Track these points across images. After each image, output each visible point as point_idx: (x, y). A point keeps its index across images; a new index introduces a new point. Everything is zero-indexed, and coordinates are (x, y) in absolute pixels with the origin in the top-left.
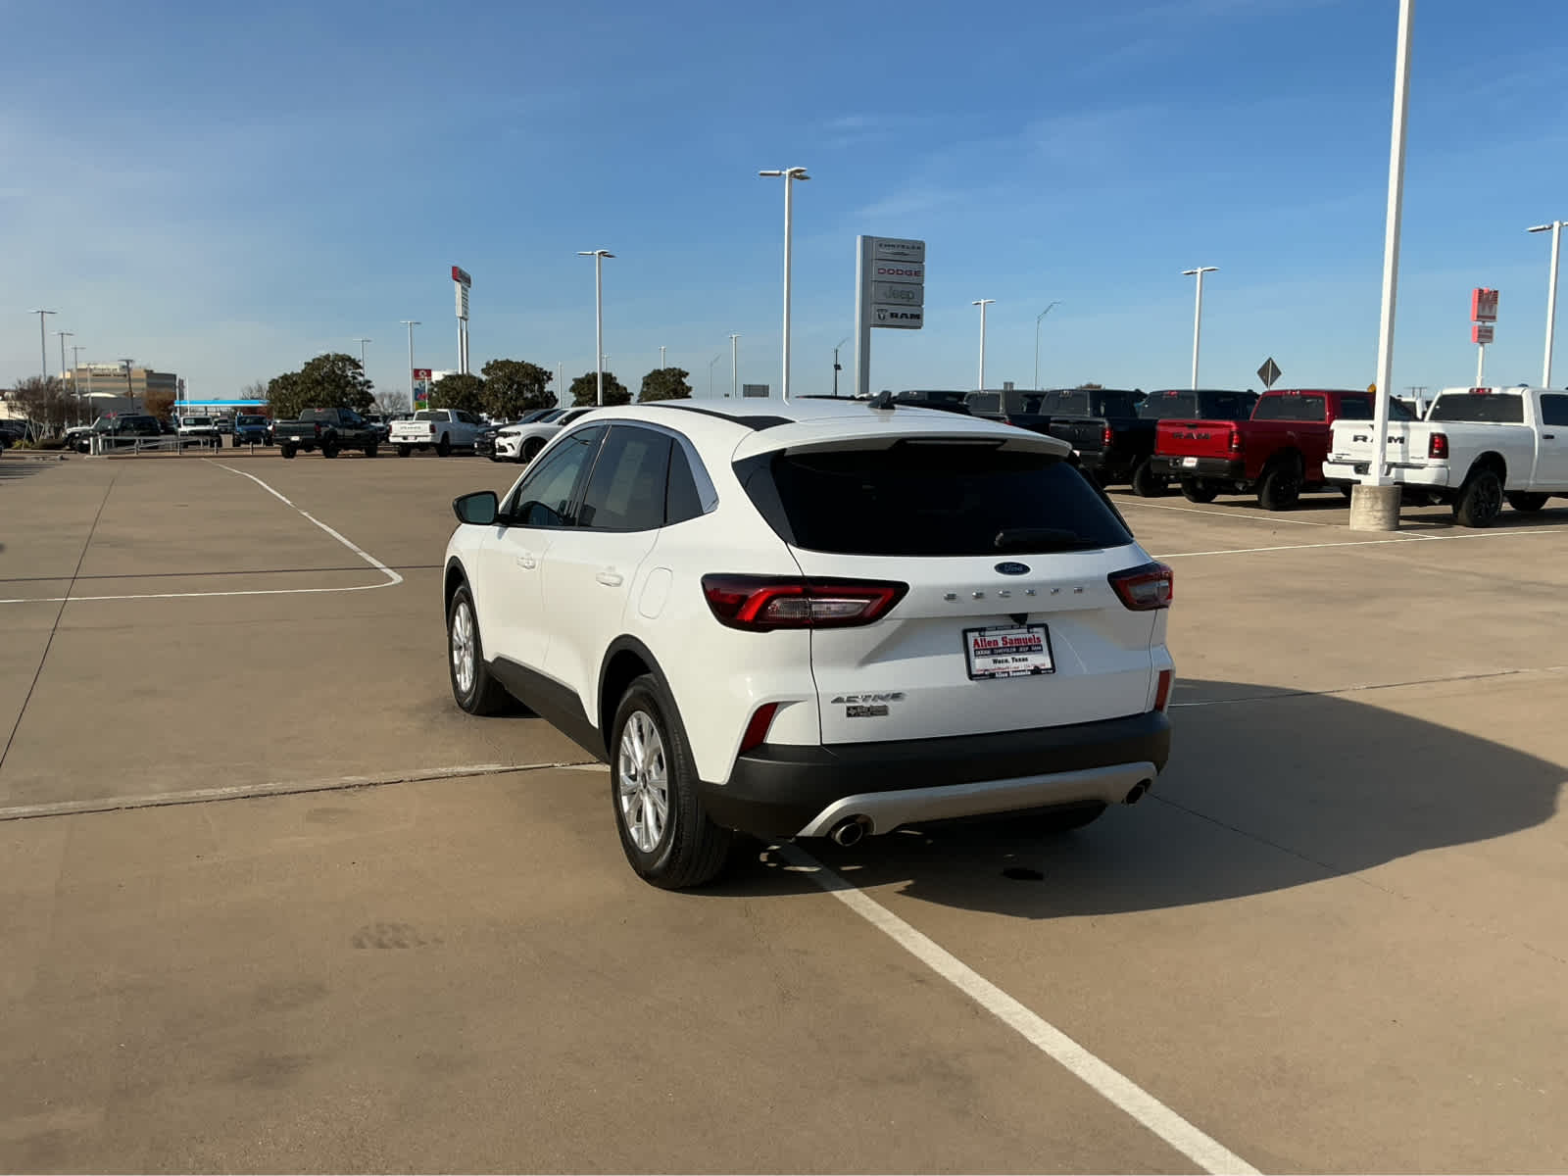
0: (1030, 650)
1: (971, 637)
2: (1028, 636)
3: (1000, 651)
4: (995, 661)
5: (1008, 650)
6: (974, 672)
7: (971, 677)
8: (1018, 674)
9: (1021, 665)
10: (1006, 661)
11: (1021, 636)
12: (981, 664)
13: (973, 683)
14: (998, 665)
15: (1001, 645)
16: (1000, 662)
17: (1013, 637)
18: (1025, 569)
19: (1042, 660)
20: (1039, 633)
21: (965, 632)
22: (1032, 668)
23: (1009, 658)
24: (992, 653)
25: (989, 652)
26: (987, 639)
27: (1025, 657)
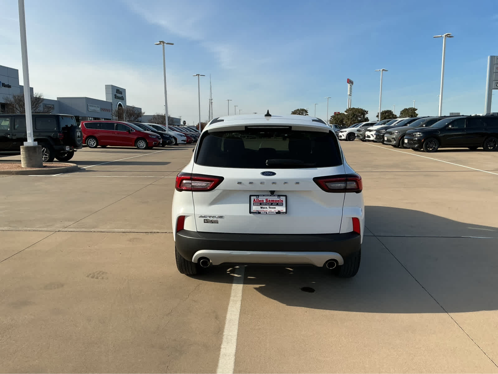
0: (277, 205)
1: (253, 198)
2: (279, 199)
3: (264, 204)
4: (261, 208)
5: (267, 204)
6: (252, 211)
7: (250, 212)
8: (271, 213)
9: (273, 210)
10: (266, 208)
11: (274, 199)
12: (255, 208)
13: (252, 215)
14: (262, 209)
15: (265, 202)
16: (263, 208)
17: (271, 199)
18: (274, 174)
19: (283, 209)
20: (283, 199)
21: (250, 196)
22: (277, 211)
23: (268, 207)
24: (261, 204)
25: (259, 204)
26: (259, 199)
27: (274, 207)
